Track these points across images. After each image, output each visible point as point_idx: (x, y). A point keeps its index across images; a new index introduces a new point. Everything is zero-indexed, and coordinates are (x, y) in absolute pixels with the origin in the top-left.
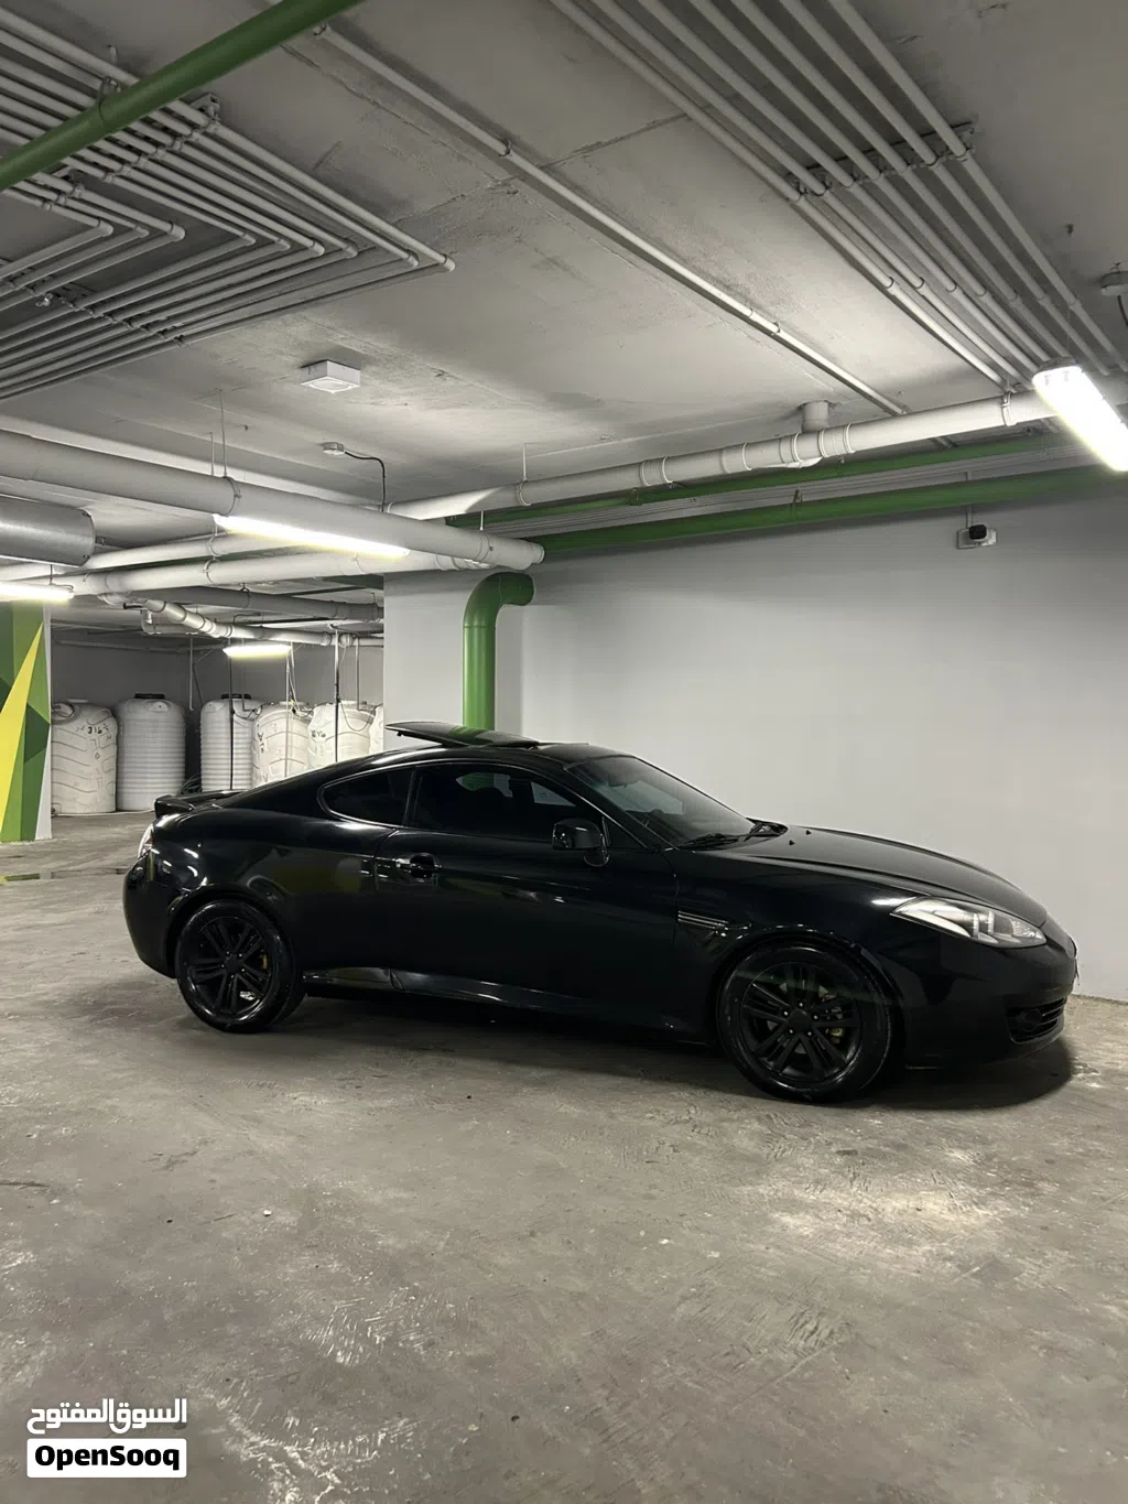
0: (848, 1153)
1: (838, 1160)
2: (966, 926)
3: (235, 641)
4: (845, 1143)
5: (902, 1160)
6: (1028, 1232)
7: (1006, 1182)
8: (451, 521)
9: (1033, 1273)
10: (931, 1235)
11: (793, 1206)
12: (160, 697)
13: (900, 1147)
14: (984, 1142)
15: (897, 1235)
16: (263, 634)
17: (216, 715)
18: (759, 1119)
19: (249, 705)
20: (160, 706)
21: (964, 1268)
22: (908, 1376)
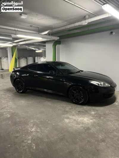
0: (79, 111)
1: (77, 112)
2: (98, 84)
3: (36, 50)
4: (79, 110)
5: (85, 113)
6: (96, 124)
7: (97, 117)
8: (46, 34)
9: (93, 130)
10: (83, 123)
11: (68, 118)
12: (31, 56)
13: (86, 111)
14: (97, 111)
15: (78, 123)
16: (39, 49)
17: (36, 58)
18: (71, 106)
19: (40, 57)
20: (31, 57)
21: (84, 128)
22: (67, 144)
